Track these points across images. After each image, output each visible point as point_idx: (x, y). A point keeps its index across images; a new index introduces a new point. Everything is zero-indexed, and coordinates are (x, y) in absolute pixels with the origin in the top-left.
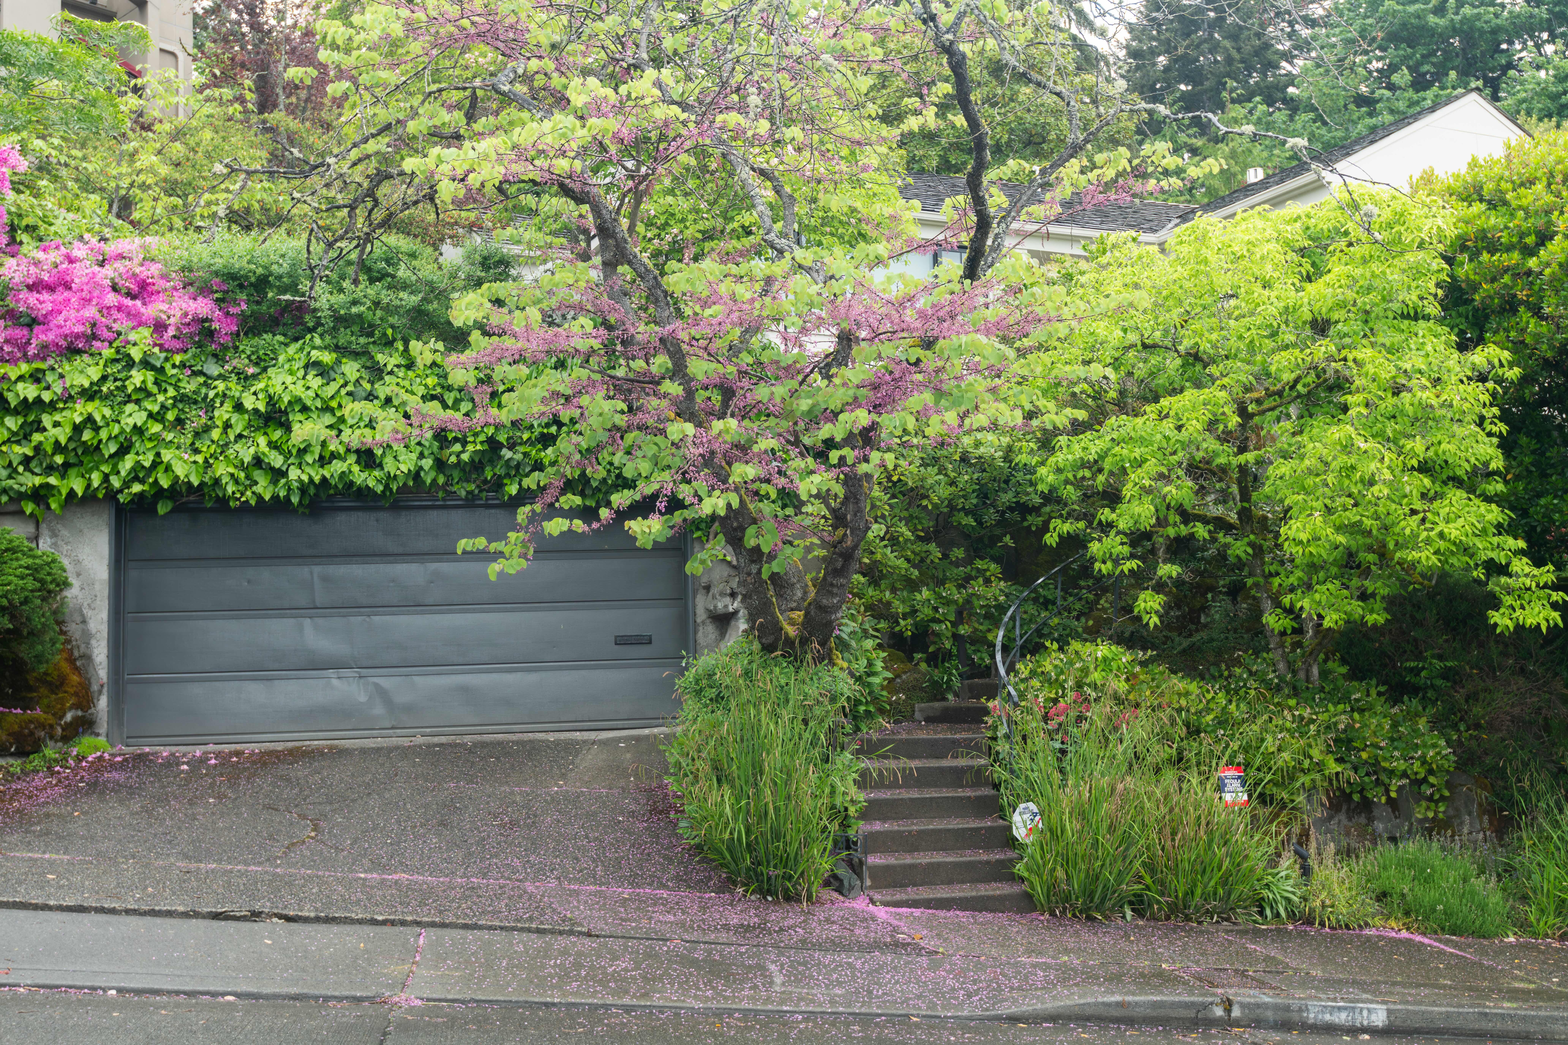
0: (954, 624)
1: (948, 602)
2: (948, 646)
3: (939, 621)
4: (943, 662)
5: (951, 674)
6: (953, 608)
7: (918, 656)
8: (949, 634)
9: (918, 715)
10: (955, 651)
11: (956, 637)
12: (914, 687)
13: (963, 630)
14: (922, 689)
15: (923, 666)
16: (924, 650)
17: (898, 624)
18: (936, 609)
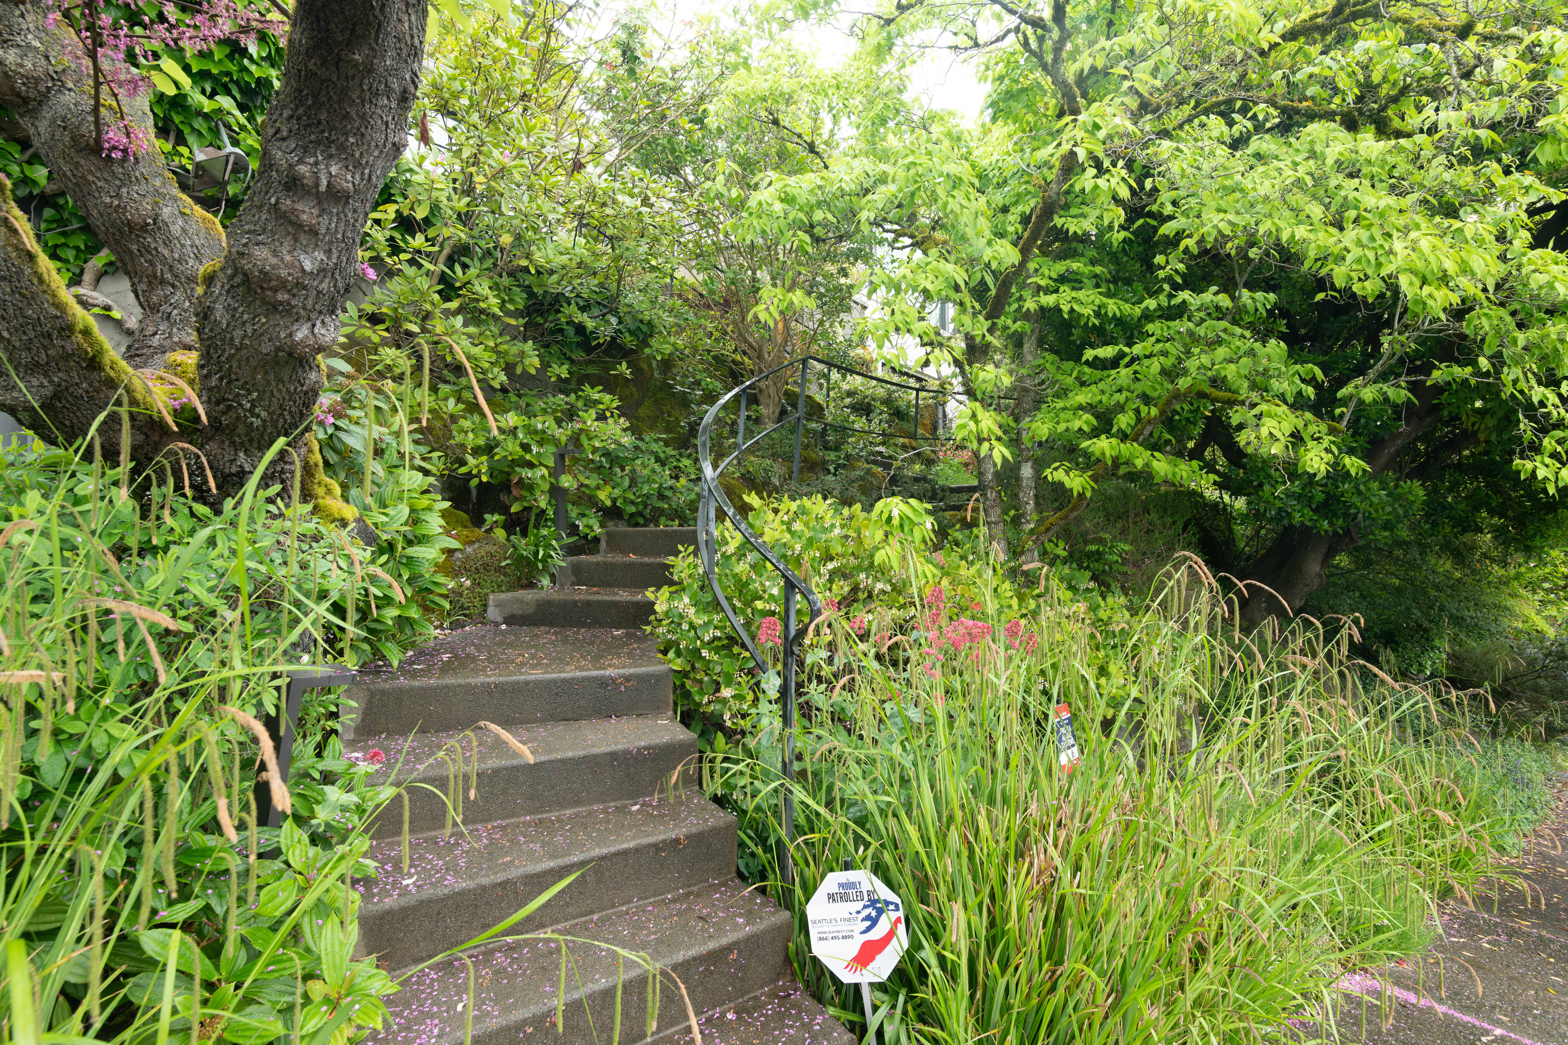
0: (555, 473)
1: (543, 438)
2: (543, 505)
3: (531, 465)
4: (536, 527)
5: (548, 546)
6: (552, 449)
7: (490, 518)
8: (546, 487)
9: (493, 613)
10: (551, 513)
11: (556, 492)
12: (486, 567)
13: (567, 481)
14: (499, 569)
15: (500, 534)
16: (504, 509)
17: (463, 463)
18: (526, 447)
